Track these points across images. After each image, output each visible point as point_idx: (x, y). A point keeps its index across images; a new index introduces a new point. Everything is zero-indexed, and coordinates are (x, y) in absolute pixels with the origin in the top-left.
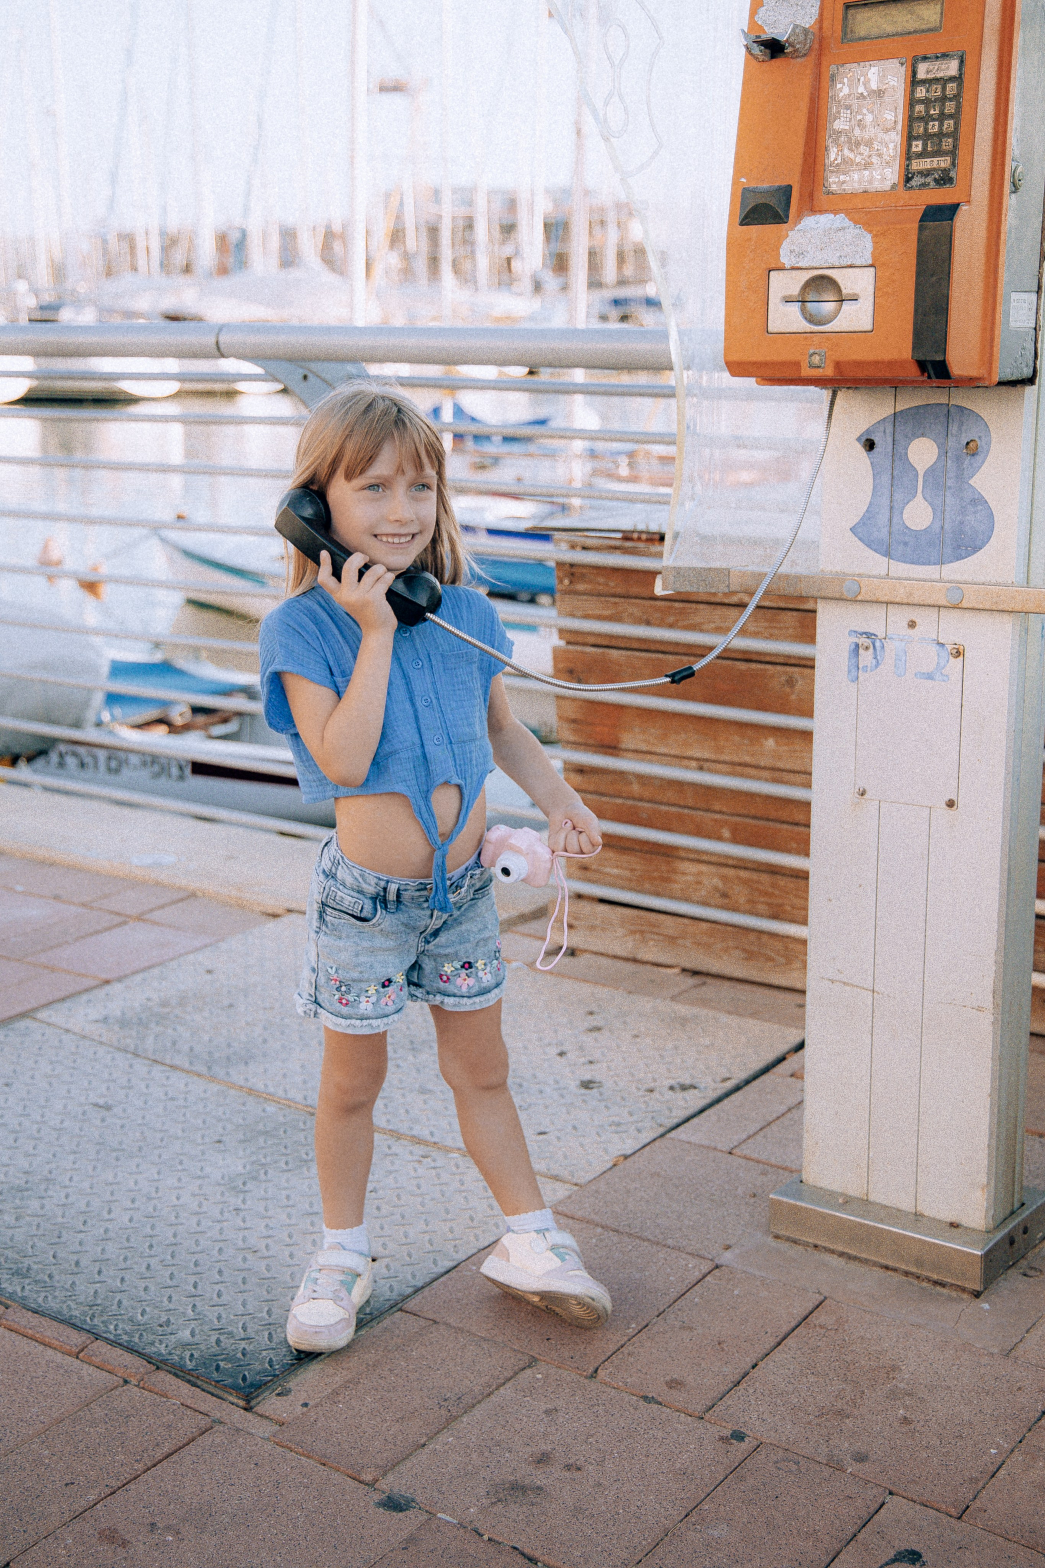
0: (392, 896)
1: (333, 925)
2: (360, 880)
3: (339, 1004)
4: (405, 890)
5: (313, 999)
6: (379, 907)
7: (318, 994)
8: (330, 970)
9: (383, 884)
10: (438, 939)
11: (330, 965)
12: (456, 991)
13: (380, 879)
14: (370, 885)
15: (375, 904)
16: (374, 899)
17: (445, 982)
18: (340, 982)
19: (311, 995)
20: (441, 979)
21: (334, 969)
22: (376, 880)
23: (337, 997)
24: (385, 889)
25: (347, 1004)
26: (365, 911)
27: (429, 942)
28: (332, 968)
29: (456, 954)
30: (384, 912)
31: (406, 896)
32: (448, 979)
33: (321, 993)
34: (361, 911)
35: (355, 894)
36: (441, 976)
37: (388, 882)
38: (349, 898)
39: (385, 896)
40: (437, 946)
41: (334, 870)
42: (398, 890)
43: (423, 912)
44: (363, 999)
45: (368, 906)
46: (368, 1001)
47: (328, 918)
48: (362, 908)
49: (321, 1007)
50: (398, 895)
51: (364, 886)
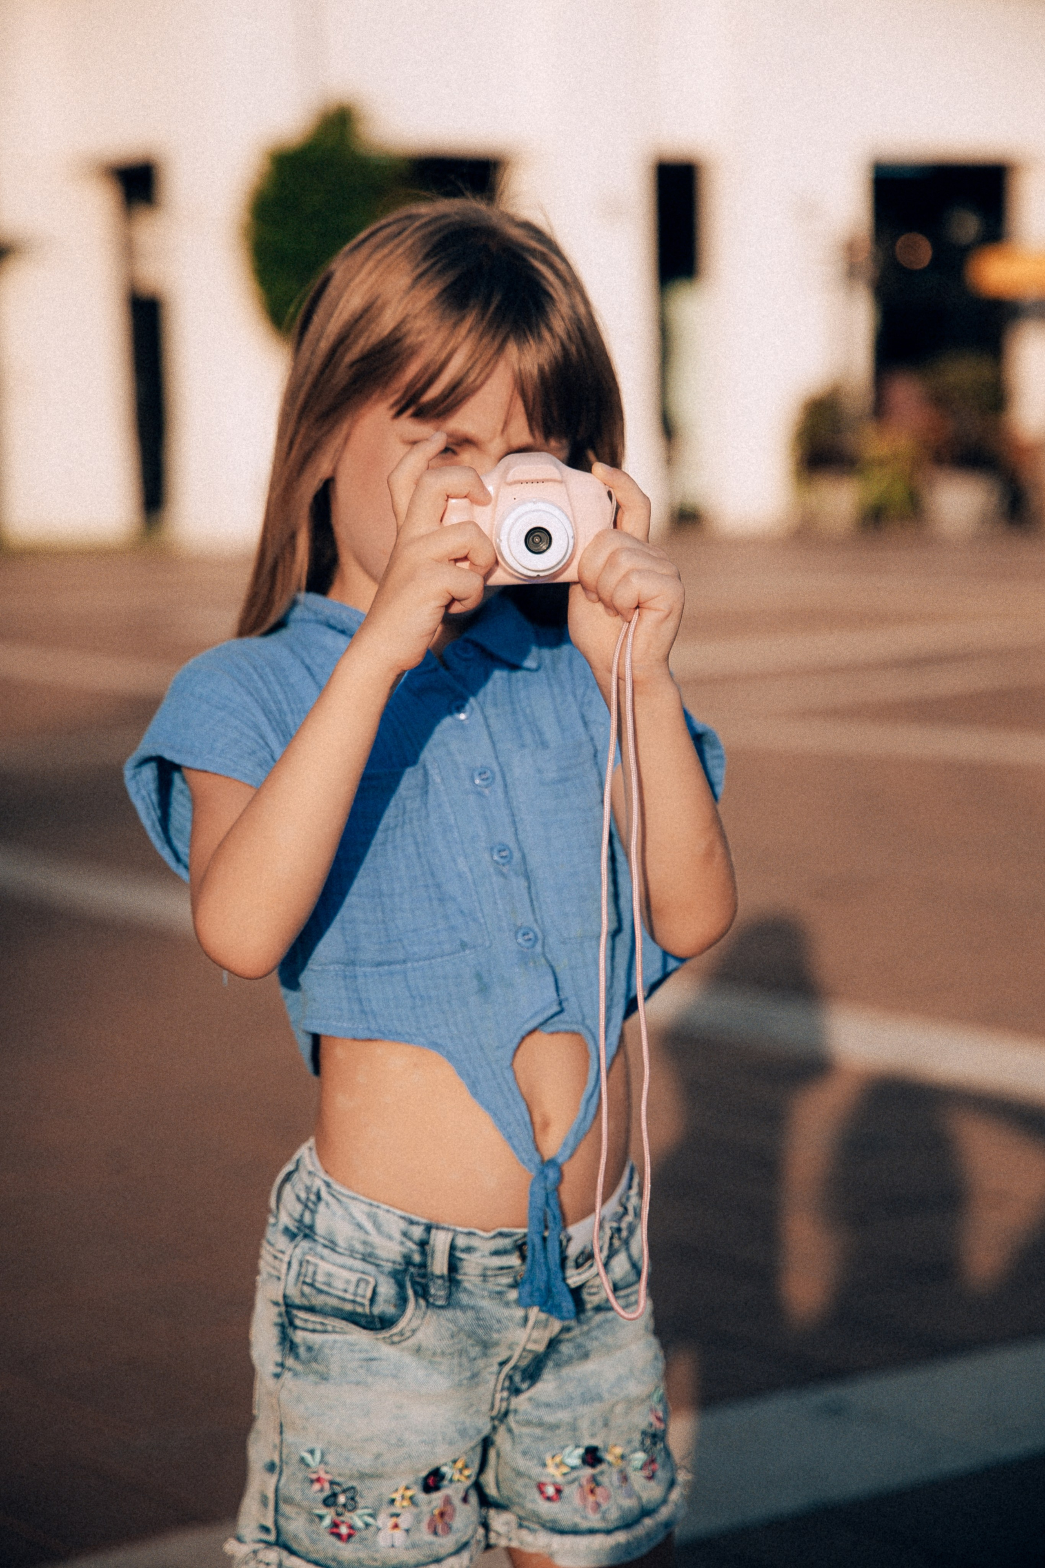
0: (439, 1265)
1: (310, 1349)
2: (369, 1226)
3: (333, 1539)
4: (469, 1250)
5: (272, 1538)
6: (410, 1292)
7: (282, 1522)
8: (308, 1457)
9: (417, 1232)
10: (540, 1386)
11: (310, 1446)
12: (577, 1520)
13: (412, 1222)
14: (390, 1238)
15: (401, 1286)
16: (397, 1277)
17: (549, 1499)
18: (332, 1483)
19: (266, 1529)
20: (542, 1492)
21: (318, 1455)
22: (403, 1225)
23: (327, 1522)
24: (423, 1244)
25: (350, 1536)
26: (380, 1299)
27: (517, 1392)
28: (312, 1452)
29: (574, 1427)
30: (422, 1302)
31: (471, 1265)
32: (558, 1491)
33: (288, 1518)
34: (372, 1300)
35: (359, 1265)
36: (540, 1487)
37: (428, 1228)
38: (345, 1274)
39: (423, 1265)
40: (536, 1404)
41: (307, 1219)
42: (453, 1247)
43: (506, 1312)
44: (384, 1521)
45: (387, 1289)
46: (396, 1526)
47: (299, 1337)
48: (374, 1293)
49: (292, 1552)
50: (453, 1266)
51: (375, 1238)
